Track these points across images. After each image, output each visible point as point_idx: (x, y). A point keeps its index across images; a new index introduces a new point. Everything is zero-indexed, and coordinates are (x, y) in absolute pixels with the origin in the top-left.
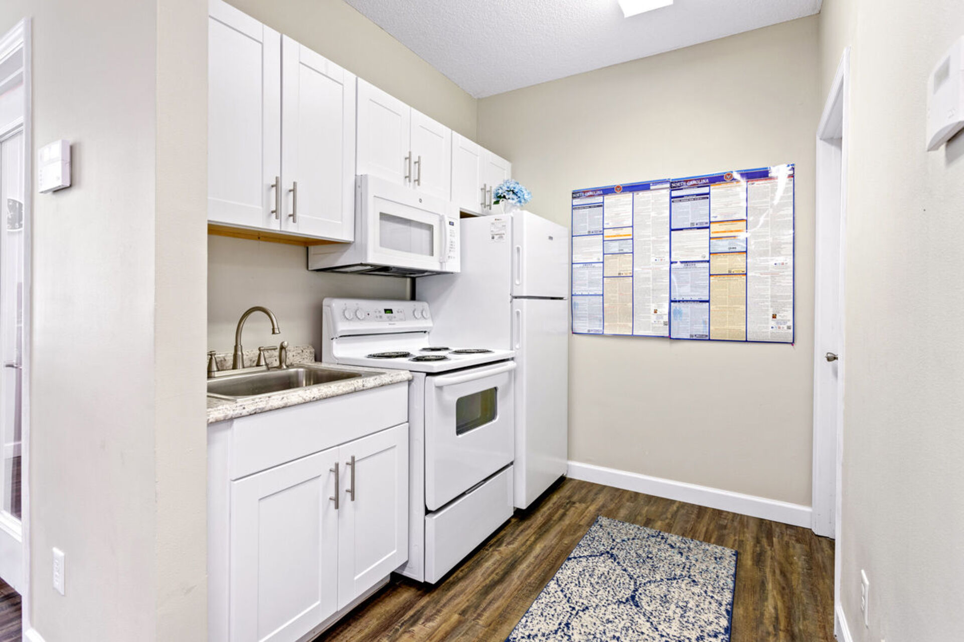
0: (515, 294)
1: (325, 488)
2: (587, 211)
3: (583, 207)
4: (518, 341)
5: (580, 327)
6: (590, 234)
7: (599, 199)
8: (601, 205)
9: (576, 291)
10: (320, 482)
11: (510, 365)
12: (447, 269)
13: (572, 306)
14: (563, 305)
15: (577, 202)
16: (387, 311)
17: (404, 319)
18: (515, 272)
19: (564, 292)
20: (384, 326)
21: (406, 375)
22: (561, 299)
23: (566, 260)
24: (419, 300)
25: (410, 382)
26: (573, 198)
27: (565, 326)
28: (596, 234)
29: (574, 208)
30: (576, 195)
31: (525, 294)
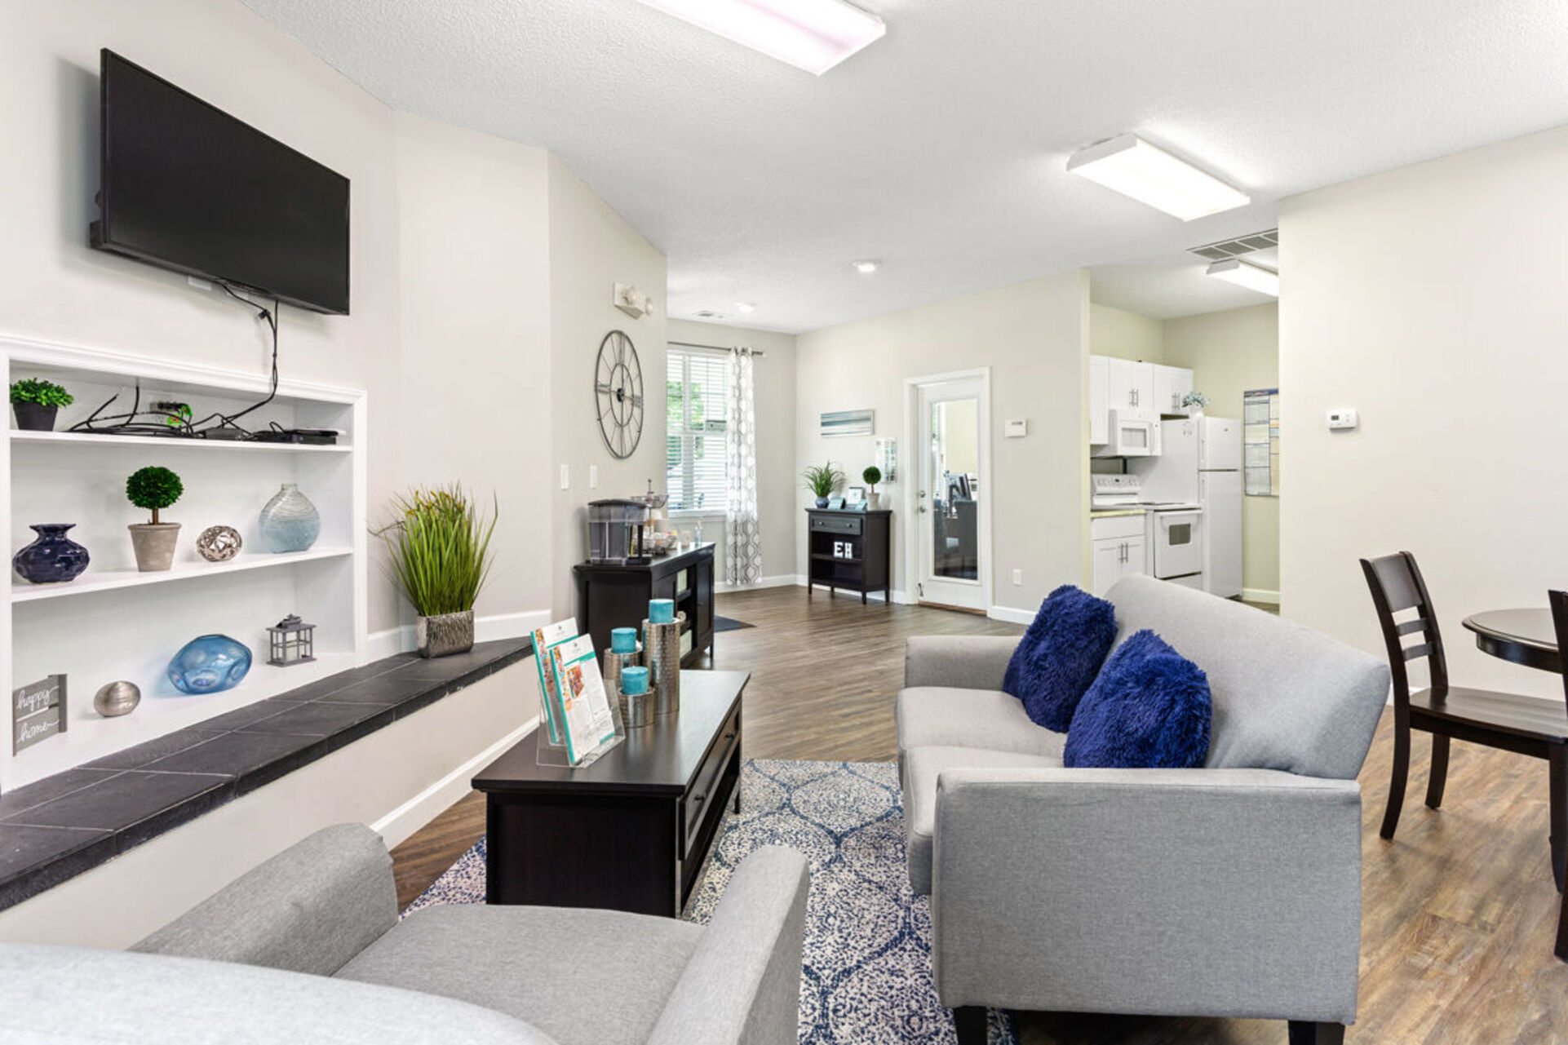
0: (1201, 468)
1: (1116, 554)
2: (1256, 406)
3: (1253, 403)
4: (1204, 498)
5: (1252, 490)
6: (1259, 423)
7: (1266, 398)
8: (1267, 402)
9: (1248, 464)
10: (1115, 551)
11: (1198, 511)
12: (1154, 454)
13: (1245, 476)
14: (1238, 475)
15: (1247, 399)
16: (1117, 481)
17: (1125, 486)
18: (1200, 453)
19: (1238, 465)
20: (1115, 489)
21: (1143, 511)
22: (1235, 470)
23: (1239, 440)
24: (1131, 473)
25: (1145, 515)
26: (1245, 397)
27: (1239, 489)
28: (1264, 422)
29: (1245, 404)
30: (1247, 394)
31: (1208, 468)
